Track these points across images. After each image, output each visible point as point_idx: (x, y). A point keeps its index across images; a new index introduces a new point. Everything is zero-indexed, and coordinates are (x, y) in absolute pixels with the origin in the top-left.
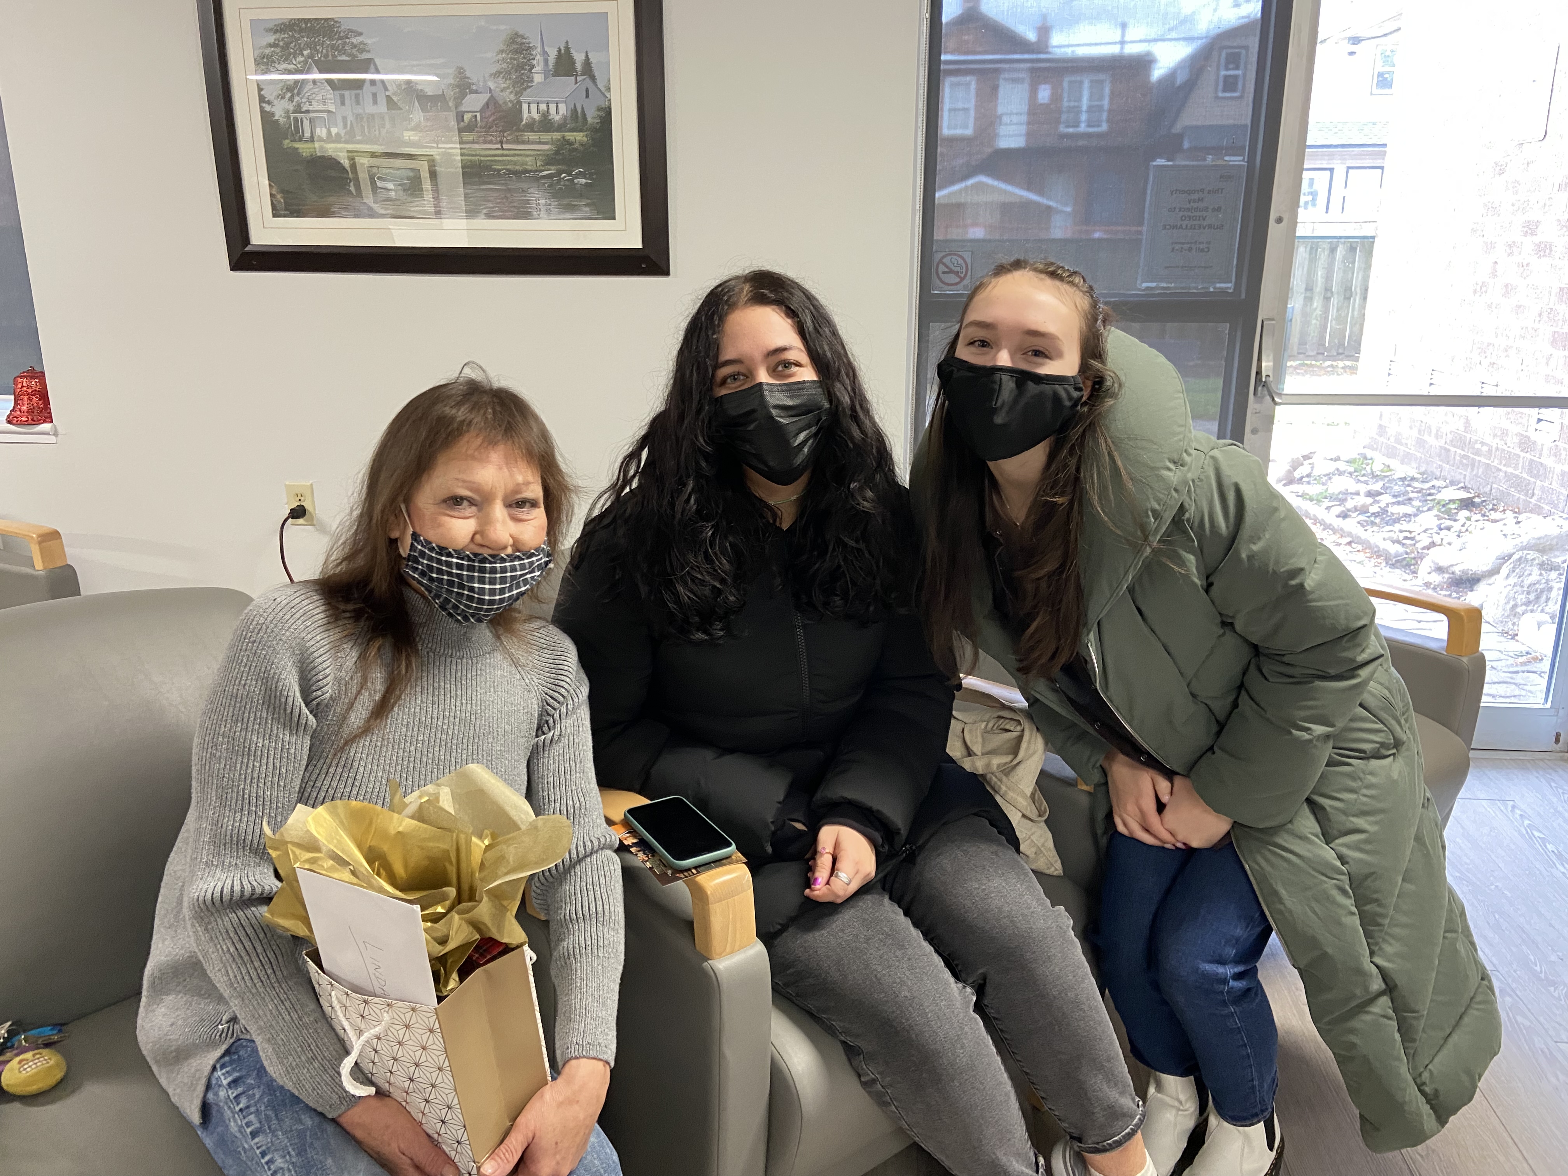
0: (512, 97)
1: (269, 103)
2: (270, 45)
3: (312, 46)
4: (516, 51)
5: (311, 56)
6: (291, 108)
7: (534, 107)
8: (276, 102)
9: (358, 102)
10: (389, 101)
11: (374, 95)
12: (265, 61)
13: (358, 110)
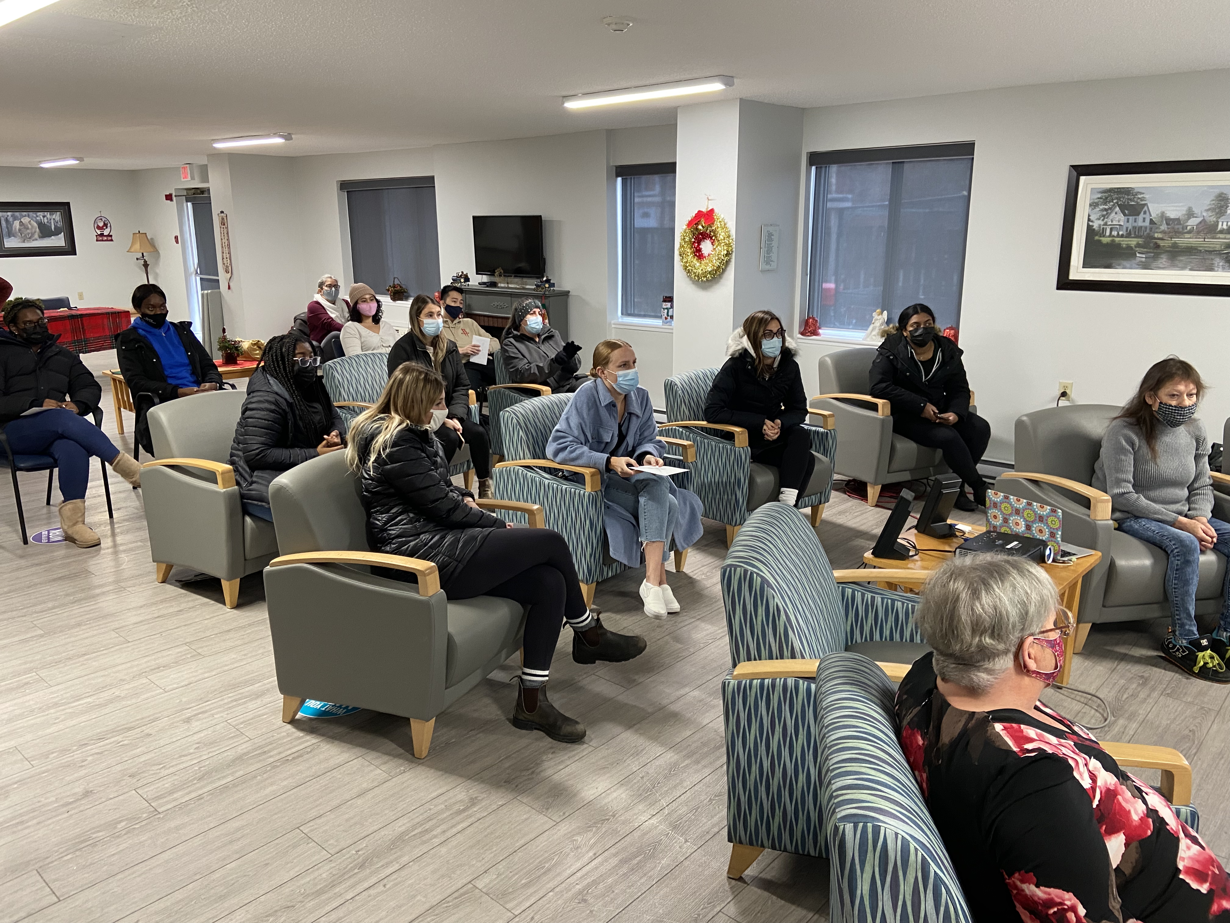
0: (1215, 219)
1: (1092, 221)
2: (1098, 198)
3: (1118, 199)
4: (1221, 200)
5: (1117, 203)
6: (1102, 223)
7: (1225, 224)
8: (1096, 221)
9: (1135, 221)
10: (1152, 222)
11: (1144, 219)
12: (1093, 205)
13: (1136, 224)
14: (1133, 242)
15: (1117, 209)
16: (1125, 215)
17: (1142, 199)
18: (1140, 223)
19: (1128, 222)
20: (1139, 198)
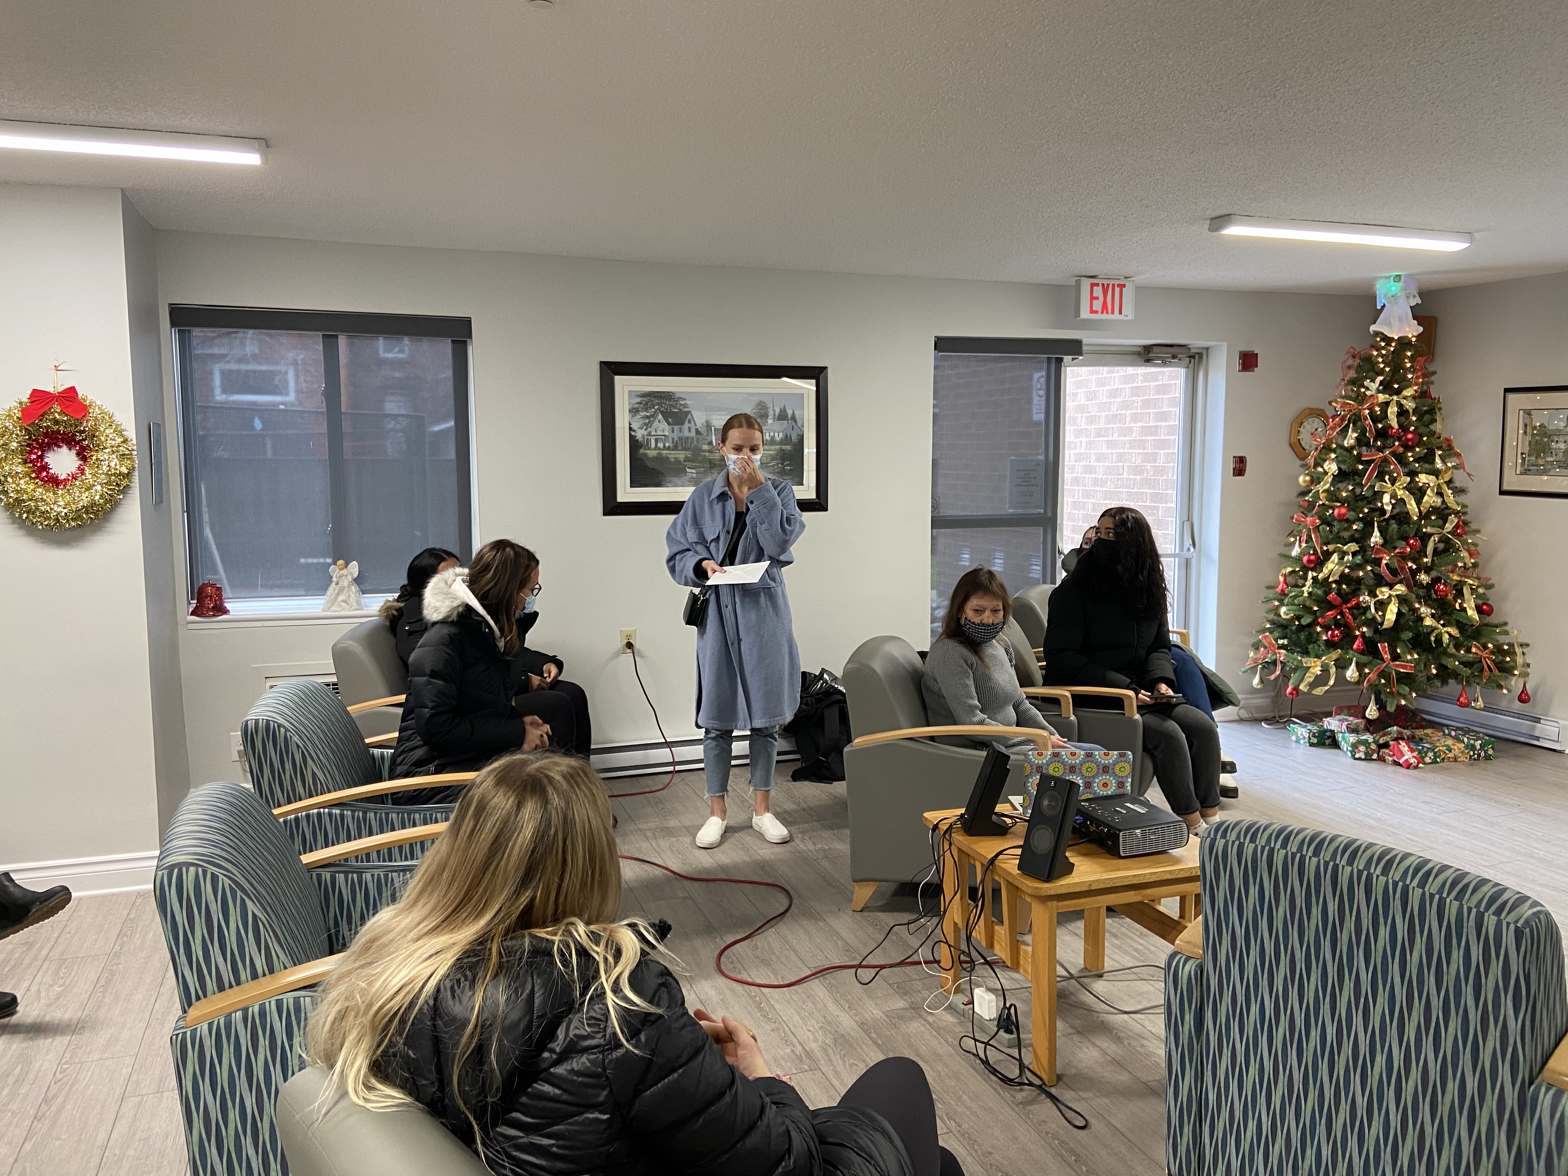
1: (634, 431)
2: (638, 403)
3: (660, 404)
4: (761, 409)
5: (659, 409)
6: (646, 433)
8: (638, 431)
9: (681, 431)
10: (697, 431)
11: (690, 428)
12: (634, 411)
13: (681, 435)
14: (681, 455)
15: (660, 416)
16: (669, 424)
17: (685, 406)
18: (686, 433)
19: (673, 432)
20: (681, 405)
